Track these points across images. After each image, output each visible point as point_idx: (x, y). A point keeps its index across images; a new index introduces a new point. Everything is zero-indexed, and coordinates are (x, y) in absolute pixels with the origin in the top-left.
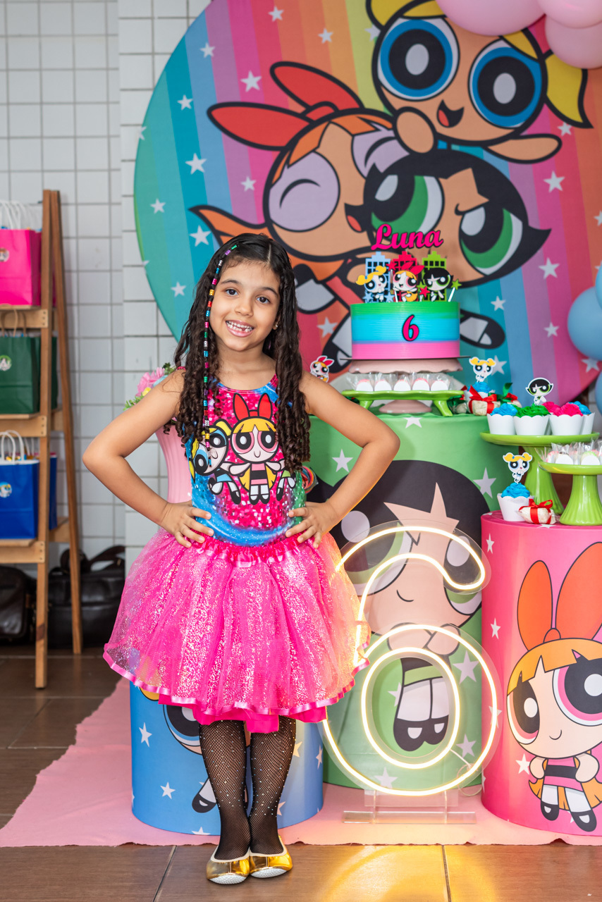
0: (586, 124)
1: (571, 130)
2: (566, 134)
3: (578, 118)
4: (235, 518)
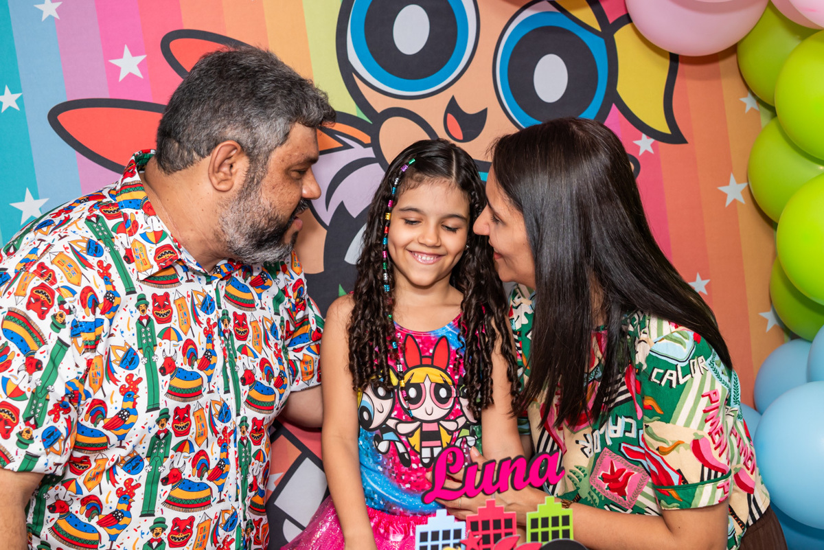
0: (676, 137)
1: (652, 145)
2: (646, 152)
3: (664, 128)
4: (405, 482)
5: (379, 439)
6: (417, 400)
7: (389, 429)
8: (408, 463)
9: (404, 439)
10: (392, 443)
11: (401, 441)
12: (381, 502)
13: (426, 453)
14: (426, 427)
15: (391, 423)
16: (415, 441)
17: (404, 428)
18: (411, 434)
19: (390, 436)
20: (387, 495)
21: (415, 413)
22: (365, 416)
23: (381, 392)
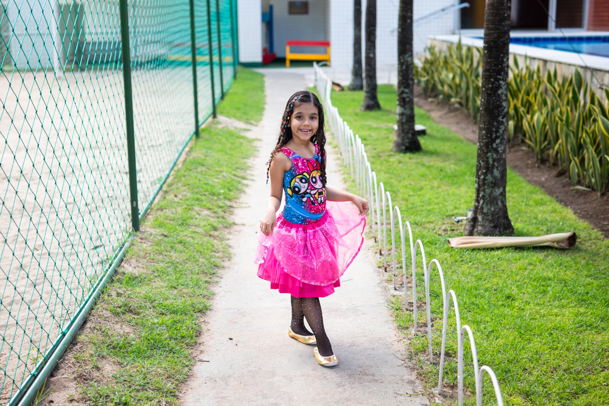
4: (312, 210)
5: (303, 197)
6: (315, 183)
7: (308, 193)
8: (314, 204)
9: (313, 196)
10: (309, 198)
11: (312, 197)
13: (319, 199)
14: (320, 191)
15: (308, 191)
16: (316, 196)
17: (313, 192)
18: (315, 194)
19: (308, 195)
21: (316, 187)
22: (297, 189)
23: (304, 181)
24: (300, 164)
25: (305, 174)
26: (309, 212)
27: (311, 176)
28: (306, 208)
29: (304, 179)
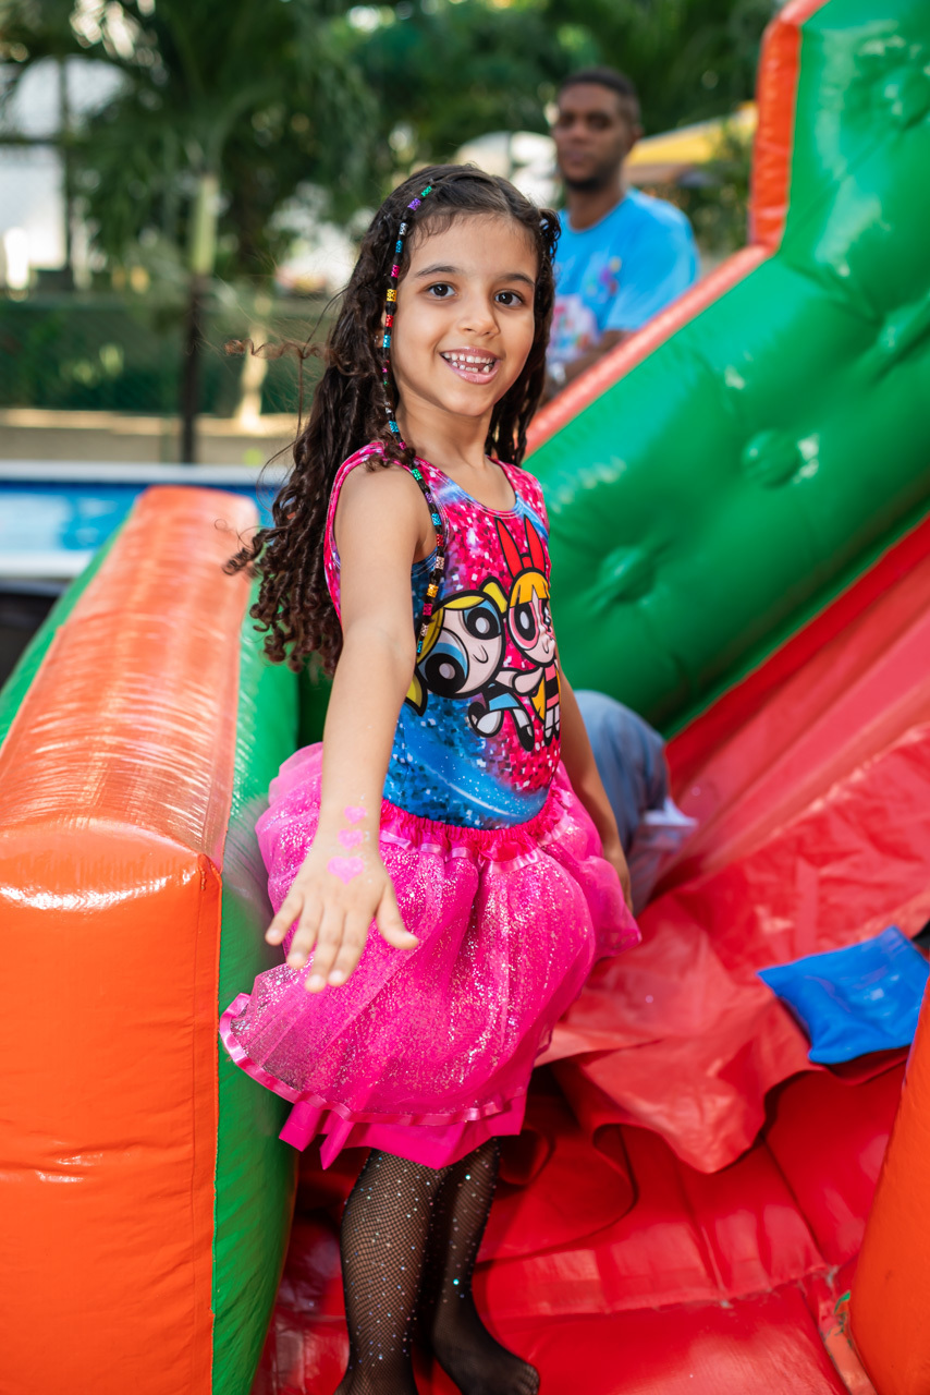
4: (523, 779)
5: (480, 711)
7: (500, 689)
8: (528, 742)
9: (526, 701)
10: (507, 713)
11: (522, 707)
12: (477, 822)
13: (549, 718)
14: (549, 674)
15: (504, 678)
16: (539, 700)
17: (525, 683)
18: (532, 693)
19: (505, 701)
20: (490, 807)
21: (533, 654)
22: (446, 671)
23: (482, 625)
24: (472, 538)
25: (492, 589)
26: (509, 785)
27: (513, 603)
28: (495, 769)
29: (485, 614)
